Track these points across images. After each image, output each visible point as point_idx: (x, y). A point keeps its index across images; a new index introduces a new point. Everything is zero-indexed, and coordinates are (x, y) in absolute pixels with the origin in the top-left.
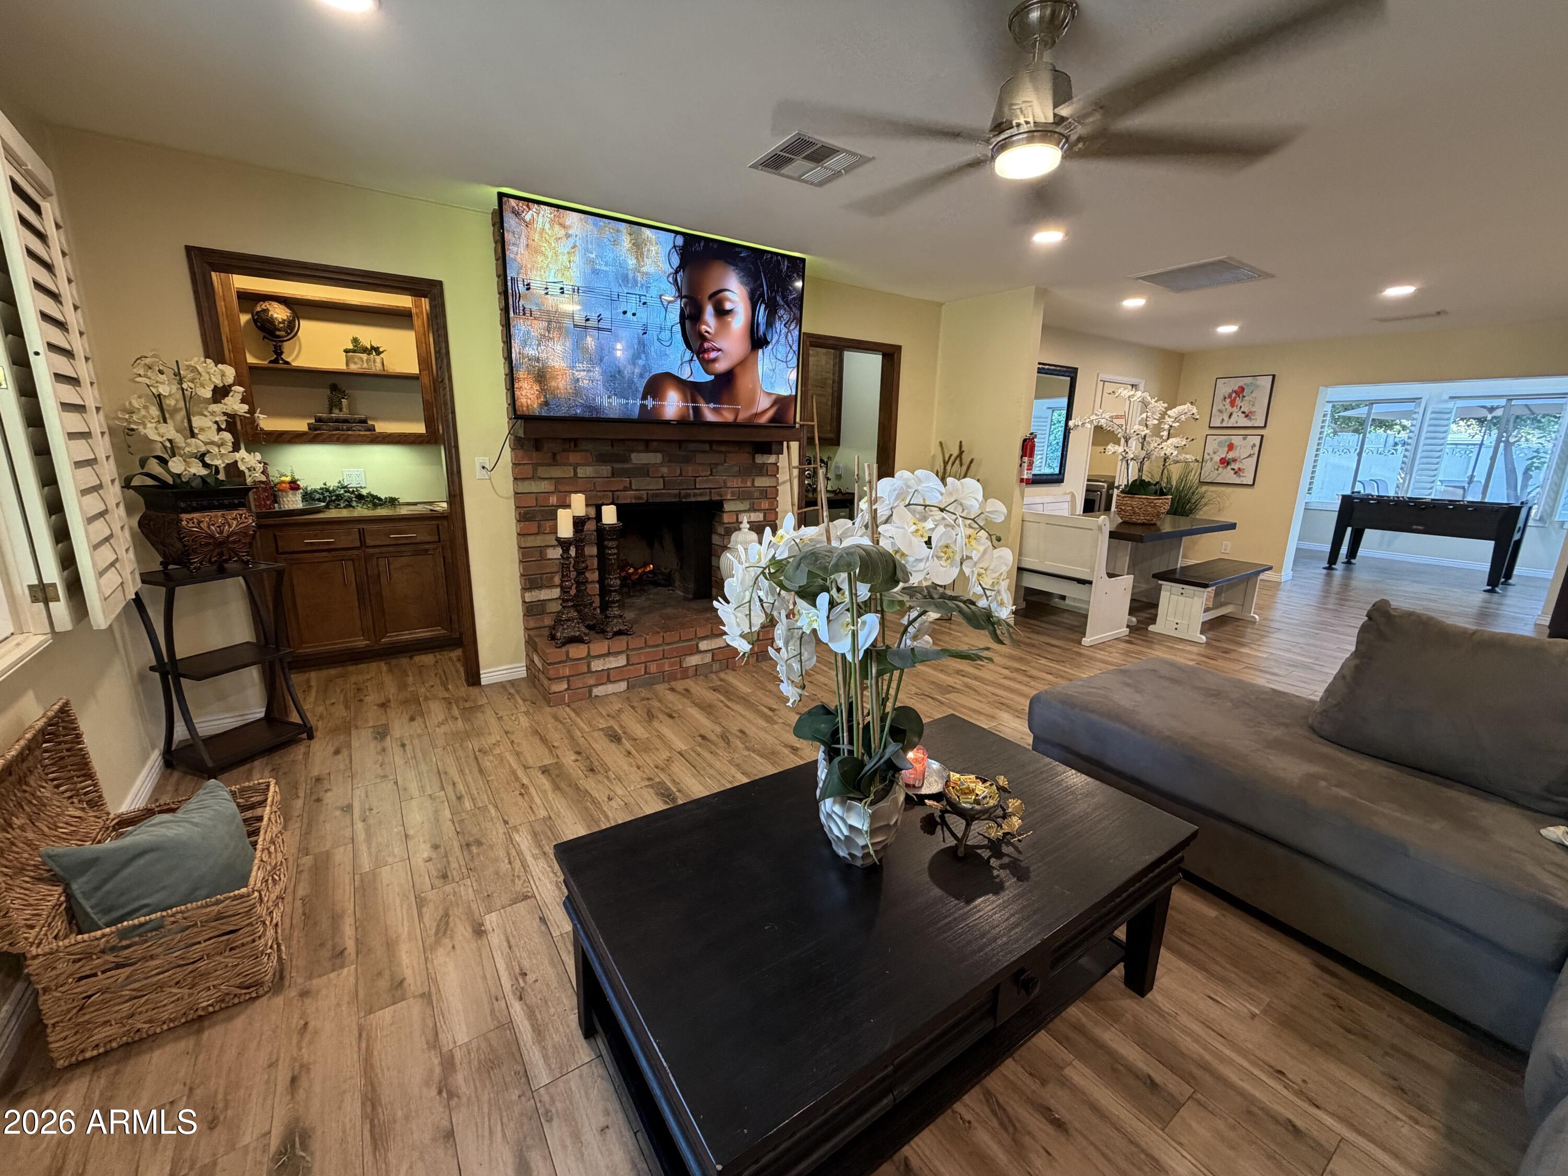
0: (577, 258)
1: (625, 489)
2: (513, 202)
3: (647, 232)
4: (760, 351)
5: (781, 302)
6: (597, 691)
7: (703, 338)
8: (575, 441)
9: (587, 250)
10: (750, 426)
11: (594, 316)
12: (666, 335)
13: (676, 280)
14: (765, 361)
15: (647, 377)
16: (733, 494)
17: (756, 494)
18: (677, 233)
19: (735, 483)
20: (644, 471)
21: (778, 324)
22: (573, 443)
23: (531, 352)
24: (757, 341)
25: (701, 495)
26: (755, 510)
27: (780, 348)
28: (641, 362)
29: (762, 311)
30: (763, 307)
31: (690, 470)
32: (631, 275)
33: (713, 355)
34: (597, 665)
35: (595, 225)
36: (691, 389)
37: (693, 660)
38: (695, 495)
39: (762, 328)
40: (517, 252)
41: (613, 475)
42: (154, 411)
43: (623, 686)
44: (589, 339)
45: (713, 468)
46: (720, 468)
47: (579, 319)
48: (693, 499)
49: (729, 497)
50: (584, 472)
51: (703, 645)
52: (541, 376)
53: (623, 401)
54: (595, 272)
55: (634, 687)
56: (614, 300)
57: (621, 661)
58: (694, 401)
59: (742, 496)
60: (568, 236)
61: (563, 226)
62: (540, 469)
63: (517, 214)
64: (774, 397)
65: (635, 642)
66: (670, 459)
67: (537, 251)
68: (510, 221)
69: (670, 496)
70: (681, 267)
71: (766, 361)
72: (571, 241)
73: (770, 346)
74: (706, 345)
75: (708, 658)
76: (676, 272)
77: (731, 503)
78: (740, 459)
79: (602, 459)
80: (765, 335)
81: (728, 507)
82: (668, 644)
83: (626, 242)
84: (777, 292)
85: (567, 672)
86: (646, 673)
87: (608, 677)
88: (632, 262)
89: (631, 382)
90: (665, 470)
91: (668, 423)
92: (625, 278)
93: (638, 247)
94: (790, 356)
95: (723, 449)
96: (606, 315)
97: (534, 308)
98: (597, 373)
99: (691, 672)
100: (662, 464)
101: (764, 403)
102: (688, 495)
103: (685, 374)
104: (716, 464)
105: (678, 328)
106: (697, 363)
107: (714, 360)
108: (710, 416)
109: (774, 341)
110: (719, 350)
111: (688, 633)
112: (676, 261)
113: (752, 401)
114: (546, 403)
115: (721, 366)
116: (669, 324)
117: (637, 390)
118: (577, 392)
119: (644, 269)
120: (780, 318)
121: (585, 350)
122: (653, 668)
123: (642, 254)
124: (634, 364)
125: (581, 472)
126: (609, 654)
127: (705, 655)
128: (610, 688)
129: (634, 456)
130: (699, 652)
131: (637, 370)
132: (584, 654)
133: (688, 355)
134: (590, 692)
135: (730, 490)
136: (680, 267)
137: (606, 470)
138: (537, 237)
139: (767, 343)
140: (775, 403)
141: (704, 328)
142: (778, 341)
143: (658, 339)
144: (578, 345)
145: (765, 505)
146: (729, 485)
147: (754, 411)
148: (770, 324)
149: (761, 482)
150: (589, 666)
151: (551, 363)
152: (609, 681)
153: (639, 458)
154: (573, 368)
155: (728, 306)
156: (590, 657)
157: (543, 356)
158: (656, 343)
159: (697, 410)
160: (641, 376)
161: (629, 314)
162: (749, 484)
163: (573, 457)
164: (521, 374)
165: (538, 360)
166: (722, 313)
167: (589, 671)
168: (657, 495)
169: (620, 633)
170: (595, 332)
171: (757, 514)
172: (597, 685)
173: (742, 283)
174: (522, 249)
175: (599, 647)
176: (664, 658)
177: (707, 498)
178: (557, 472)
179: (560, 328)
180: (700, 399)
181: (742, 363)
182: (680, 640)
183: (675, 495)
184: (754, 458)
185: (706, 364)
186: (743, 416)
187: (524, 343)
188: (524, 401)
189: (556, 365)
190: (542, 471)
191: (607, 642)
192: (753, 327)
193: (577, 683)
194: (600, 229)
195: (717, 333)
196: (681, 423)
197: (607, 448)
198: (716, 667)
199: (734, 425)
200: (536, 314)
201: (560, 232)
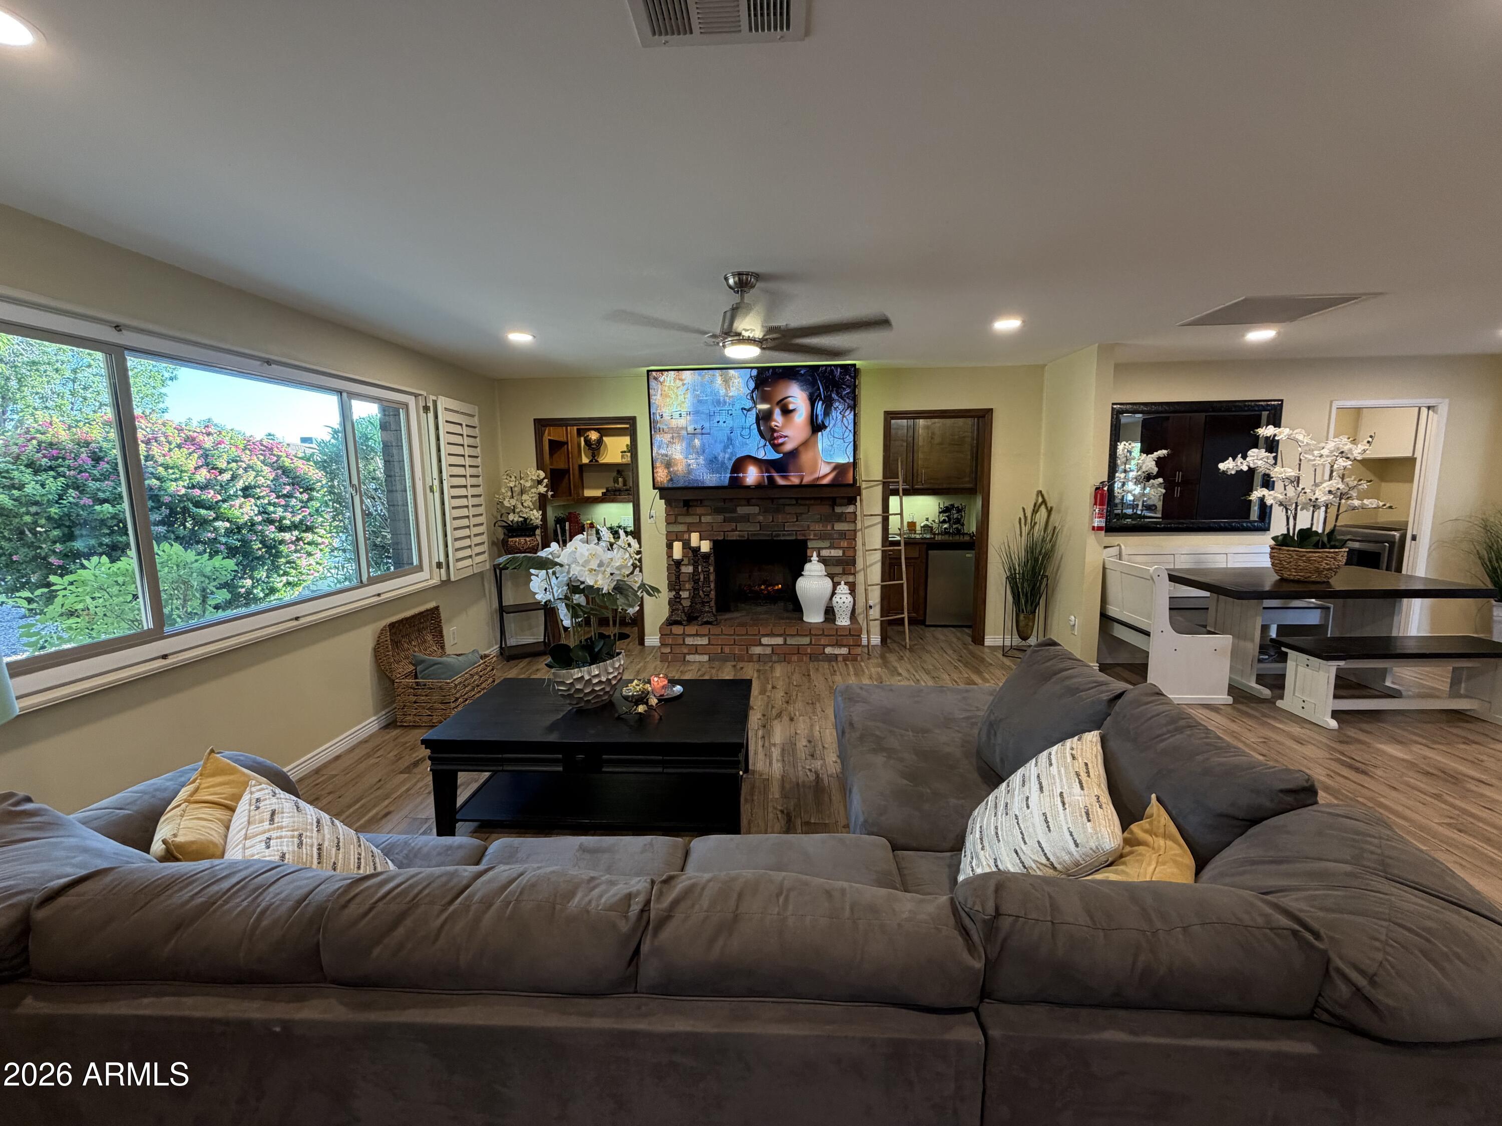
0: (689, 396)
1: (733, 531)
2: (654, 373)
3: (732, 372)
4: (820, 434)
5: (836, 397)
6: (688, 658)
7: (773, 430)
8: (701, 501)
9: (694, 390)
10: (814, 486)
11: (699, 427)
12: (745, 432)
13: (753, 397)
14: (823, 440)
15: (734, 459)
16: (815, 535)
17: (835, 536)
18: (752, 368)
19: (818, 527)
20: (746, 519)
21: (834, 413)
22: (701, 502)
23: (663, 452)
24: (816, 427)
25: (789, 535)
26: (835, 548)
27: (837, 429)
28: (729, 451)
29: (820, 407)
30: (821, 403)
31: (780, 518)
32: (722, 399)
33: (781, 441)
34: (689, 641)
35: (699, 375)
36: (764, 465)
37: (757, 650)
38: (784, 535)
39: (820, 418)
40: (657, 399)
41: (724, 522)
42: (509, 494)
43: (705, 658)
44: (696, 441)
45: (798, 516)
46: (804, 516)
47: (690, 429)
48: (782, 538)
49: (812, 537)
50: (706, 519)
51: (765, 641)
52: (668, 465)
53: (718, 475)
54: (700, 401)
55: (713, 660)
56: (710, 416)
57: (705, 641)
58: (767, 471)
59: (822, 537)
60: (683, 385)
61: (681, 380)
62: (679, 517)
63: (656, 379)
64: (833, 465)
65: (715, 630)
66: (765, 511)
67: (667, 396)
68: (653, 383)
69: (765, 535)
70: (756, 387)
71: (825, 440)
72: (685, 387)
73: (828, 429)
74: (775, 435)
75: (768, 651)
76: (753, 392)
77: (814, 542)
78: (819, 510)
79: (717, 511)
80: (823, 422)
81: (810, 544)
82: (738, 635)
83: (719, 380)
84: (832, 391)
85: (670, 642)
86: (722, 652)
87: (696, 650)
88: (722, 392)
89: (723, 463)
90: (761, 518)
91: (748, 487)
92: (718, 402)
93: (726, 381)
94: (846, 434)
95: (807, 502)
96: (707, 425)
97: (665, 427)
98: (701, 460)
99: (755, 658)
100: (759, 514)
101: (824, 469)
102: (778, 535)
103: (761, 455)
104: (801, 514)
105: (755, 426)
106: (769, 446)
107: (782, 444)
108: (781, 482)
109: (831, 425)
110: (785, 437)
111: (753, 630)
112: (752, 385)
113: (815, 467)
114: (671, 480)
115: (788, 447)
116: (748, 425)
117: (727, 468)
118: (690, 472)
119: (731, 394)
120: (835, 409)
121: (694, 447)
122: (727, 650)
123: (729, 386)
124: (725, 452)
125: (703, 519)
126: (697, 635)
127: (766, 648)
128: (697, 658)
129: (739, 509)
130: (761, 644)
131: (727, 456)
132: (681, 632)
133: (763, 442)
134: (685, 658)
135: (812, 533)
136: (755, 389)
137: (720, 518)
138: (666, 389)
139: (825, 427)
140: (834, 469)
141: (773, 424)
142: (834, 425)
143: (741, 435)
144: (690, 445)
145: (844, 544)
146: (811, 528)
147: (816, 476)
148: (827, 413)
149: (840, 526)
150: (684, 641)
151: (674, 456)
152: (696, 653)
153: (742, 510)
154: (686, 458)
155: (791, 407)
156: (684, 635)
157: (670, 453)
158: (740, 438)
159: (771, 479)
160: (730, 459)
161: (721, 423)
162: (829, 528)
163: (699, 510)
164: (658, 464)
165: (667, 456)
166: (787, 412)
167: (684, 644)
168: (755, 535)
169: (707, 623)
170: (700, 436)
171: (836, 551)
172: (689, 654)
173: (802, 390)
174: (659, 397)
175: (691, 629)
176: (735, 644)
177: (794, 538)
178: (689, 519)
179: (679, 437)
180: (772, 470)
181: (805, 444)
182: (747, 634)
183: (768, 535)
184: (833, 509)
185: (776, 447)
186: (807, 480)
187: (659, 447)
188: (659, 479)
189: (677, 457)
190: (681, 519)
191: (696, 627)
192: (813, 418)
193: (677, 650)
194: (703, 377)
195: (784, 426)
196: (759, 487)
197: (721, 504)
198: (774, 658)
199: (800, 486)
200: (666, 430)
201: (679, 383)
